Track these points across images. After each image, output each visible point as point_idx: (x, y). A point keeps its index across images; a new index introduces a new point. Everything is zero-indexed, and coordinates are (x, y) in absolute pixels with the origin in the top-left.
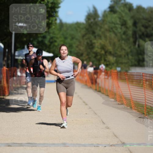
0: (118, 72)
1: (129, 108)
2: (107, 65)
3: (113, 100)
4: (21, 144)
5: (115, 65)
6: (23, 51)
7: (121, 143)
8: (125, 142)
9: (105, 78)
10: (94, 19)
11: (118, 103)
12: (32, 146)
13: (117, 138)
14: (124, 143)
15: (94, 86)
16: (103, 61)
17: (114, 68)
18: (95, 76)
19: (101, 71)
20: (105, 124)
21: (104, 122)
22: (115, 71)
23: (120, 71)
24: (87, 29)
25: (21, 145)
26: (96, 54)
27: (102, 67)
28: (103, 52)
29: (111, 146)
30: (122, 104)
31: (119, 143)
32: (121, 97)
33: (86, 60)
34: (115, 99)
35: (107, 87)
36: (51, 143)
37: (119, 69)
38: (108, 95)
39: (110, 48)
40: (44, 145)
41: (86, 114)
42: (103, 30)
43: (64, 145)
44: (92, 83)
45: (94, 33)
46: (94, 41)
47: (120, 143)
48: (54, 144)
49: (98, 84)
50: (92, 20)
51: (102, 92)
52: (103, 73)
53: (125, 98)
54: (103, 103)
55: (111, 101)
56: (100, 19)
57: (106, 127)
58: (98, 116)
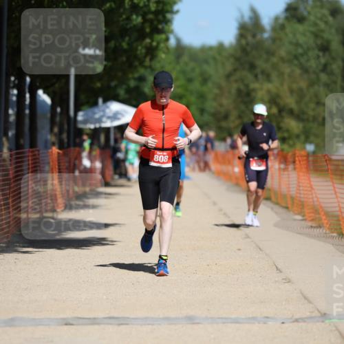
0: (308, 155)
1: (335, 234)
2: (283, 140)
3: (299, 217)
4: (95, 319)
5: (302, 138)
6: (96, 110)
7: (319, 315)
9: (280, 169)
10: (254, 36)
11: (310, 224)
13: (310, 302)
14: (325, 314)
17: (298, 146)
20: (281, 272)
21: (279, 267)
22: (302, 153)
23: (314, 153)
24: (237, 59)
25: (94, 321)
28: (274, 110)
29: (297, 321)
30: (320, 227)
31: (314, 315)
32: (316, 212)
34: (303, 216)
35: (284, 189)
36: (161, 316)
37: (310, 148)
38: (287, 208)
39: (290, 101)
40: (146, 321)
41: (239, 250)
43: (191, 320)
45: (252, 67)
46: (254, 85)
47: (316, 314)
48: (167, 319)
50: (250, 39)
53: (327, 214)
54: (276, 225)
55: (295, 220)
56: (266, 35)
57: (285, 279)
58: (266, 255)
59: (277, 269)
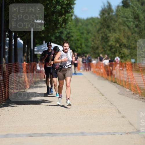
0: (132, 64)
1: (143, 97)
2: (121, 58)
3: (128, 90)
5: (130, 57)
6: (42, 46)
7: (136, 131)
9: (120, 70)
10: (109, 14)
11: (133, 93)
12: (52, 136)
13: (133, 126)
14: (139, 131)
15: (110, 78)
16: (118, 54)
17: (128, 60)
18: (111, 68)
19: (116, 63)
20: (120, 113)
21: (120, 111)
22: (129, 63)
23: (134, 63)
24: (102, 24)
25: (42, 135)
26: (111, 47)
27: (117, 59)
28: (118, 45)
29: (127, 133)
30: (137, 94)
31: (134, 131)
32: (136, 87)
33: (102, 53)
34: (130, 89)
35: (122, 78)
36: (70, 132)
38: (123, 86)
39: (125, 41)
40: (64, 134)
41: (103, 104)
42: (117, 24)
43: (83, 134)
44: (108, 75)
45: (108, 27)
46: (109, 35)
48: (72, 134)
49: (114, 75)
50: (107, 15)
51: (117, 83)
52: (118, 65)
53: (140, 88)
54: (119, 94)
56: (114, 14)
57: (122, 116)
58: (114, 106)
59: (119, 112)
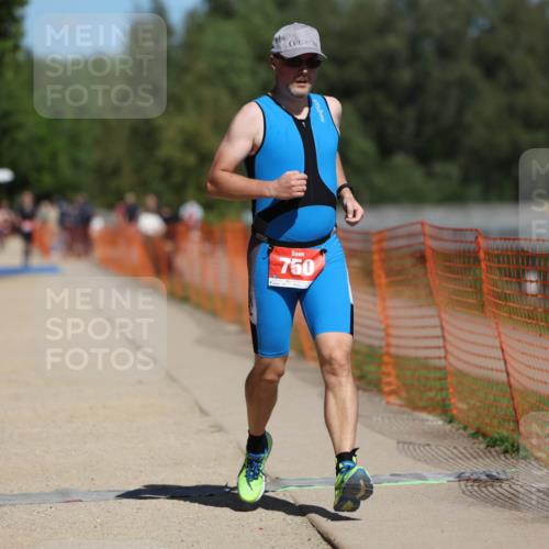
3: (234, 328)
8: (282, 477)
14: (277, 479)
20: (207, 415)
33: (133, 188)
37: (248, 217)
42: (189, 79)
51: (194, 300)
57: (212, 427)
58: (184, 389)
59: (201, 410)
